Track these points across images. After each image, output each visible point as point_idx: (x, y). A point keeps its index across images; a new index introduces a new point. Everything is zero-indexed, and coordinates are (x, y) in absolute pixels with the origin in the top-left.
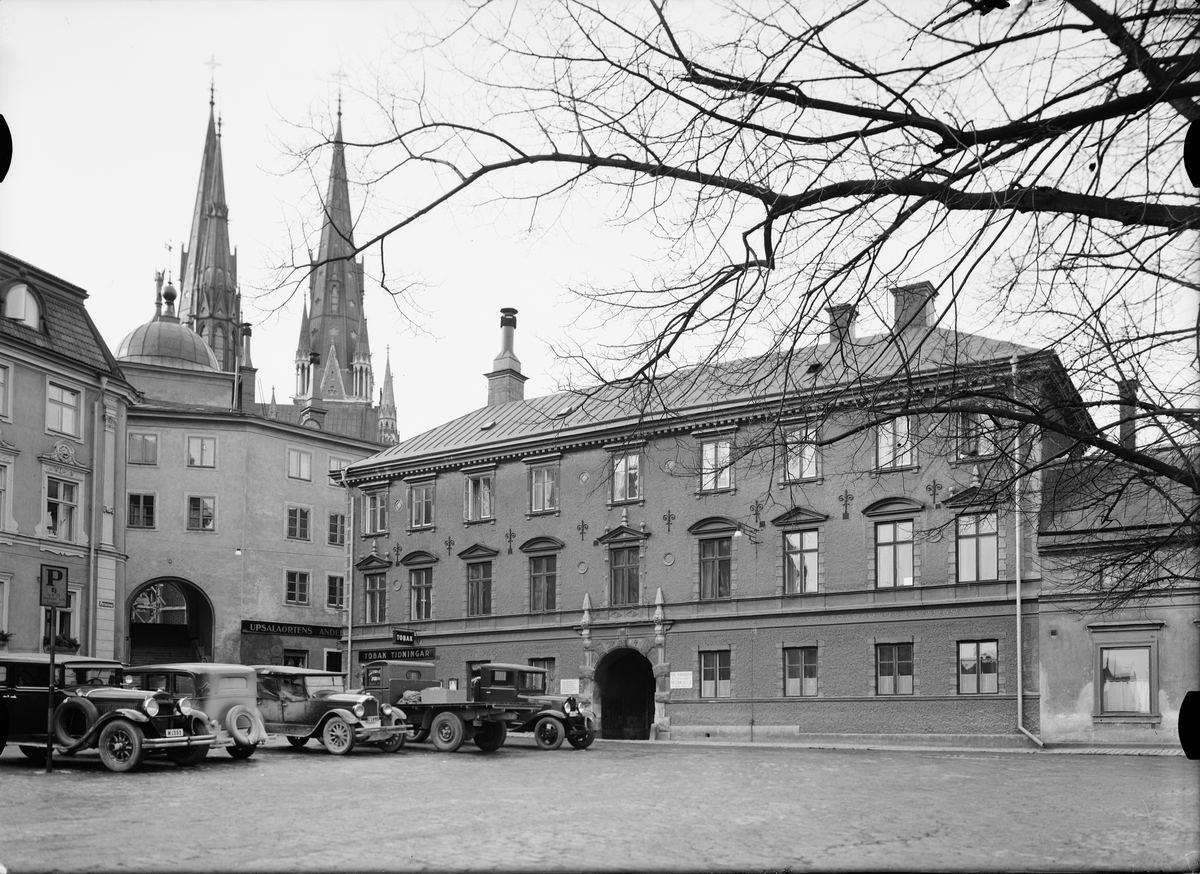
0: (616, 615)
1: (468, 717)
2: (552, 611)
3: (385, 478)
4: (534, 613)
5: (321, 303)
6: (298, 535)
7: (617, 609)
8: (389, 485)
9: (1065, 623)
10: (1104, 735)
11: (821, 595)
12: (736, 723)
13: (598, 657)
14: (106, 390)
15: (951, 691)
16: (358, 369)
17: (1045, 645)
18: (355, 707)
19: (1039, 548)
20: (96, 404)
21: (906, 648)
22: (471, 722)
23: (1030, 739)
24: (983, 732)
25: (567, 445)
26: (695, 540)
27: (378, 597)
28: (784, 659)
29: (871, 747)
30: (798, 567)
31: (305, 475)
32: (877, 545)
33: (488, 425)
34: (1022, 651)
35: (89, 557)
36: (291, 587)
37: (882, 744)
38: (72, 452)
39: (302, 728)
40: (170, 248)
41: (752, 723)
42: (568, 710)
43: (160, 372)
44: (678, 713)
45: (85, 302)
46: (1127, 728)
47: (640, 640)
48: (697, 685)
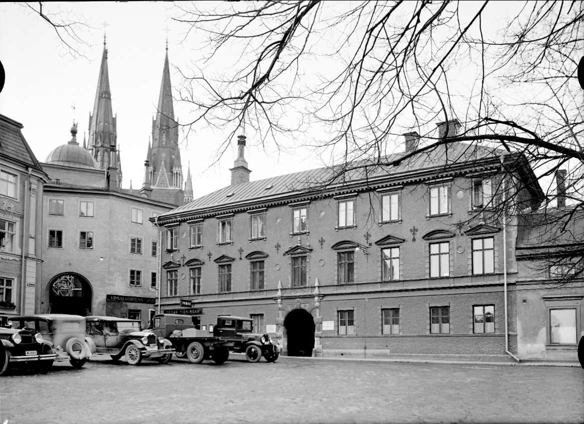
0: (294, 292)
1: (207, 344)
2: (262, 290)
3: (177, 221)
4: (252, 290)
5: (157, 141)
6: (136, 252)
7: (295, 289)
8: (179, 225)
9: (531, 296)
10: (552, 356)
11: (401, 281)
12: (357, 348)
13: (285, 314)
14: (31, 174)
15: (470, 332)
16: (176, 173)
17: (520, 307)
18: (143, 339)
19: (516, 256)
20: (26, 182)
21: (446, 309)
22: (208, 347)
23: (513, 358)
24: (487, 354)
25: (270, 204)
26: (335, 253)
27: (174, 282)
28: (382, 315)
29: (427, 361)
30: (389, 266)
31: (140, 221)
32: (430, 255)
33: (230, 194)
34: (507, 311)
35: (21, 260)
36: (132, 277)
37: (434, 359)
38: (13, 206)
39: (114, 350)
40: (74, 108)
41: (365, 348)
42: (264, 341)
43: (68, 169)
44: (327, 343)
45: (22, 130)
46: (564, 352)
47: (307, 305)
48: (337, 328)
